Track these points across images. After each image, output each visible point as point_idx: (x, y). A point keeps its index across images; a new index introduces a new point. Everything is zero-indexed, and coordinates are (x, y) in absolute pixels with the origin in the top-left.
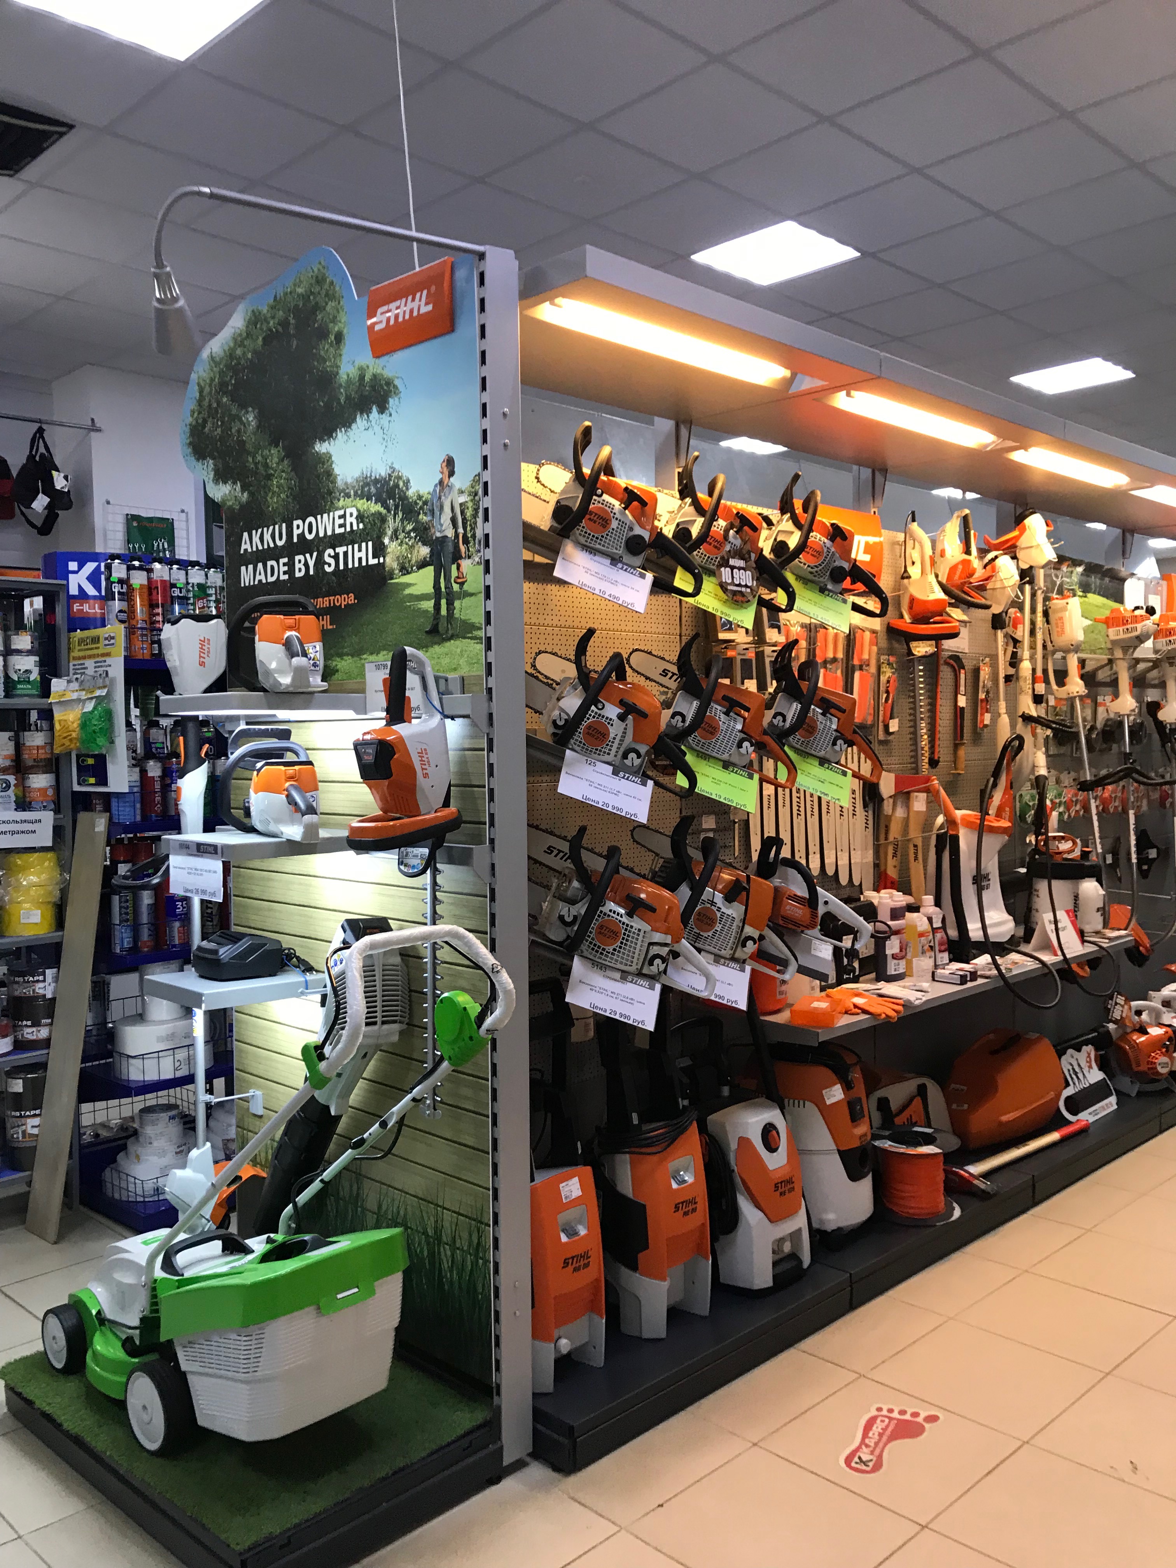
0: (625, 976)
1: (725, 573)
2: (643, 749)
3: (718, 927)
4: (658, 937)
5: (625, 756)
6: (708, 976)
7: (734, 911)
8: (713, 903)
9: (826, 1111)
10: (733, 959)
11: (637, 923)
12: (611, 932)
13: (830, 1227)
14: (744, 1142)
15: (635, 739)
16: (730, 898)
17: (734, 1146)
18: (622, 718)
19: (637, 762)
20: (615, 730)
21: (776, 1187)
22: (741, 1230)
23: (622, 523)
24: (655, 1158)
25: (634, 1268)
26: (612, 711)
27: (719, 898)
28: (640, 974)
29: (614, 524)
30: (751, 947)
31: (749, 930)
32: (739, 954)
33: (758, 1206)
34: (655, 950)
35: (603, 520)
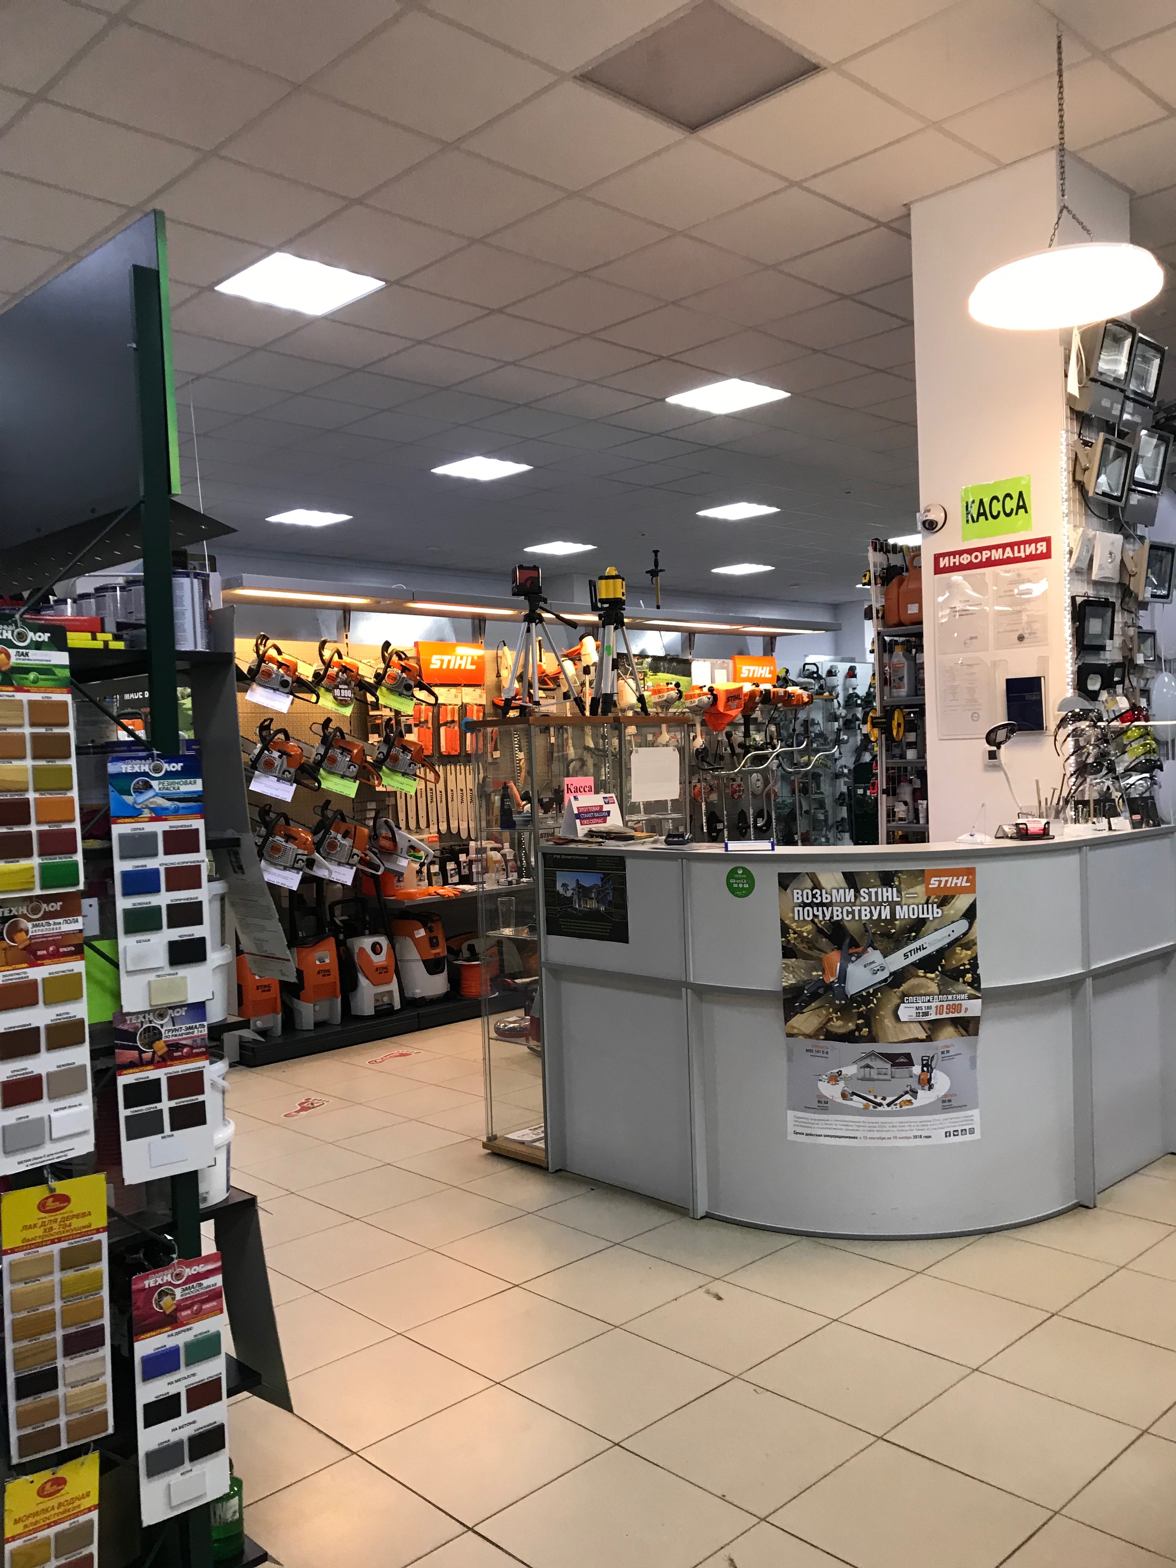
0: (285, 868)
1: (337, 692)
2: (292, 770)
3: (338, 849)
4: (300, 851)
5: (283, 773)
6: (328, 869)
7: (347, 842)
8: (336, 838)
9: (416, 942)
10: (348, 864)
11: (290, 845)
12: (276, 849)
13: (418, 996)
14: (362, 950)
15: (288, 766)
16: (344, 837)
17: (357, 951)
18: (280, 757)
19: (289, 776)
20: (277, 762)
21: (377, 970)
22: (360, 989)
23: (277, 675)
24: (307, 950)
25: (299, 998)
26: (276, 754)
27: (339, 836)
28: (293, 868)
29: (274, 676)
30: (356, 859)
31: (355, 851)
32: (351, 862)
33: (367, 978)
34: (299, 857)
35: (268, 674)
